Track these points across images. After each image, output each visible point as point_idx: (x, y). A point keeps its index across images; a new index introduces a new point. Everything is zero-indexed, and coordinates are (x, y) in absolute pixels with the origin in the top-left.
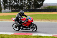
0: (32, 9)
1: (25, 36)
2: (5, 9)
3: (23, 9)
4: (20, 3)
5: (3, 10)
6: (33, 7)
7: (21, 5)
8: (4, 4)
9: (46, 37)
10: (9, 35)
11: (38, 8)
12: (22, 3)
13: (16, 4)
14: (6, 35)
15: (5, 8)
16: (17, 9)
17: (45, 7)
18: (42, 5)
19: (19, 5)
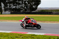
0: (28, 11)
1: (21, 35)
2: (5, 12)
3: (20, 11)
4: (18, 6)
5: (3, 12)
6: (29, 10)
7: (19, 8)
8: (4, 7)
9: (39, 35)
10: (7, 33)
11: (33, 12)
12: (20, 6)
13: (14, 7)
14: (5, 33)
15: (5, 10)
16: (15, 11)
17: (39, 11)
18: (36, 8)
19: (17, 8)
